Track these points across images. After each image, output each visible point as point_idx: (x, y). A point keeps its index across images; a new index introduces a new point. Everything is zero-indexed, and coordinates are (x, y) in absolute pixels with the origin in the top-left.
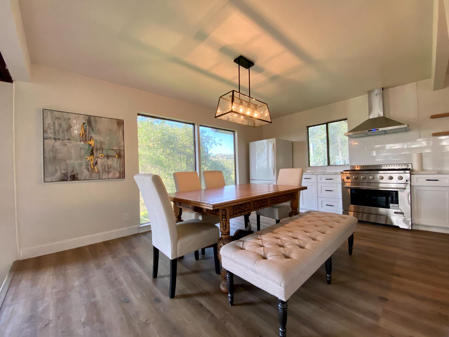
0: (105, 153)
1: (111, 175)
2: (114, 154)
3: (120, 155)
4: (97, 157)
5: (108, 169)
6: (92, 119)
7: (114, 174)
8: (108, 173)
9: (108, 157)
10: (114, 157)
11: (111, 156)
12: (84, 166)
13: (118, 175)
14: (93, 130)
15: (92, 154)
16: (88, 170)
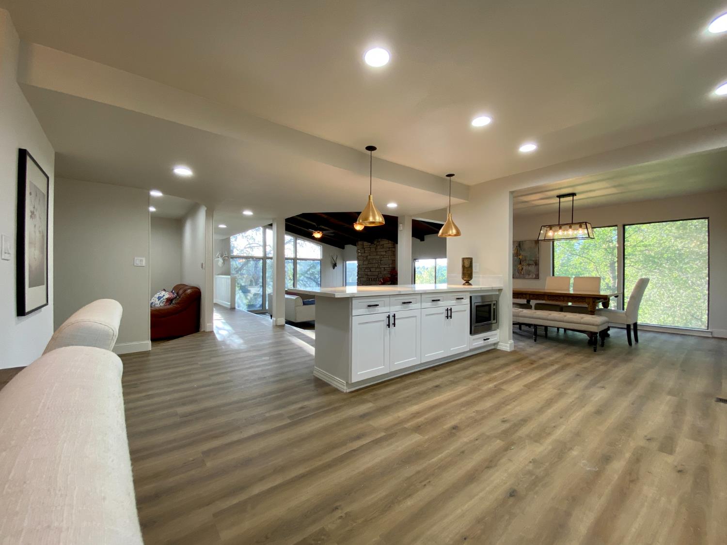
0: (527, 262)
1: (530, 276)
2: (533, 263)
3: (537, 264)
4: (523, 265)
5: (529, 273)
6: (521, 243)
7: (532, 276)
8: (529, 275)
9: (529, 265)
10: (533, 265)
11: (531, 264)
12: (517, 271)
13: (534, 276)
14: (521, 250)
15: (520, 263)
16: (518, 273)
